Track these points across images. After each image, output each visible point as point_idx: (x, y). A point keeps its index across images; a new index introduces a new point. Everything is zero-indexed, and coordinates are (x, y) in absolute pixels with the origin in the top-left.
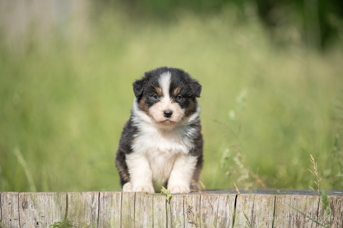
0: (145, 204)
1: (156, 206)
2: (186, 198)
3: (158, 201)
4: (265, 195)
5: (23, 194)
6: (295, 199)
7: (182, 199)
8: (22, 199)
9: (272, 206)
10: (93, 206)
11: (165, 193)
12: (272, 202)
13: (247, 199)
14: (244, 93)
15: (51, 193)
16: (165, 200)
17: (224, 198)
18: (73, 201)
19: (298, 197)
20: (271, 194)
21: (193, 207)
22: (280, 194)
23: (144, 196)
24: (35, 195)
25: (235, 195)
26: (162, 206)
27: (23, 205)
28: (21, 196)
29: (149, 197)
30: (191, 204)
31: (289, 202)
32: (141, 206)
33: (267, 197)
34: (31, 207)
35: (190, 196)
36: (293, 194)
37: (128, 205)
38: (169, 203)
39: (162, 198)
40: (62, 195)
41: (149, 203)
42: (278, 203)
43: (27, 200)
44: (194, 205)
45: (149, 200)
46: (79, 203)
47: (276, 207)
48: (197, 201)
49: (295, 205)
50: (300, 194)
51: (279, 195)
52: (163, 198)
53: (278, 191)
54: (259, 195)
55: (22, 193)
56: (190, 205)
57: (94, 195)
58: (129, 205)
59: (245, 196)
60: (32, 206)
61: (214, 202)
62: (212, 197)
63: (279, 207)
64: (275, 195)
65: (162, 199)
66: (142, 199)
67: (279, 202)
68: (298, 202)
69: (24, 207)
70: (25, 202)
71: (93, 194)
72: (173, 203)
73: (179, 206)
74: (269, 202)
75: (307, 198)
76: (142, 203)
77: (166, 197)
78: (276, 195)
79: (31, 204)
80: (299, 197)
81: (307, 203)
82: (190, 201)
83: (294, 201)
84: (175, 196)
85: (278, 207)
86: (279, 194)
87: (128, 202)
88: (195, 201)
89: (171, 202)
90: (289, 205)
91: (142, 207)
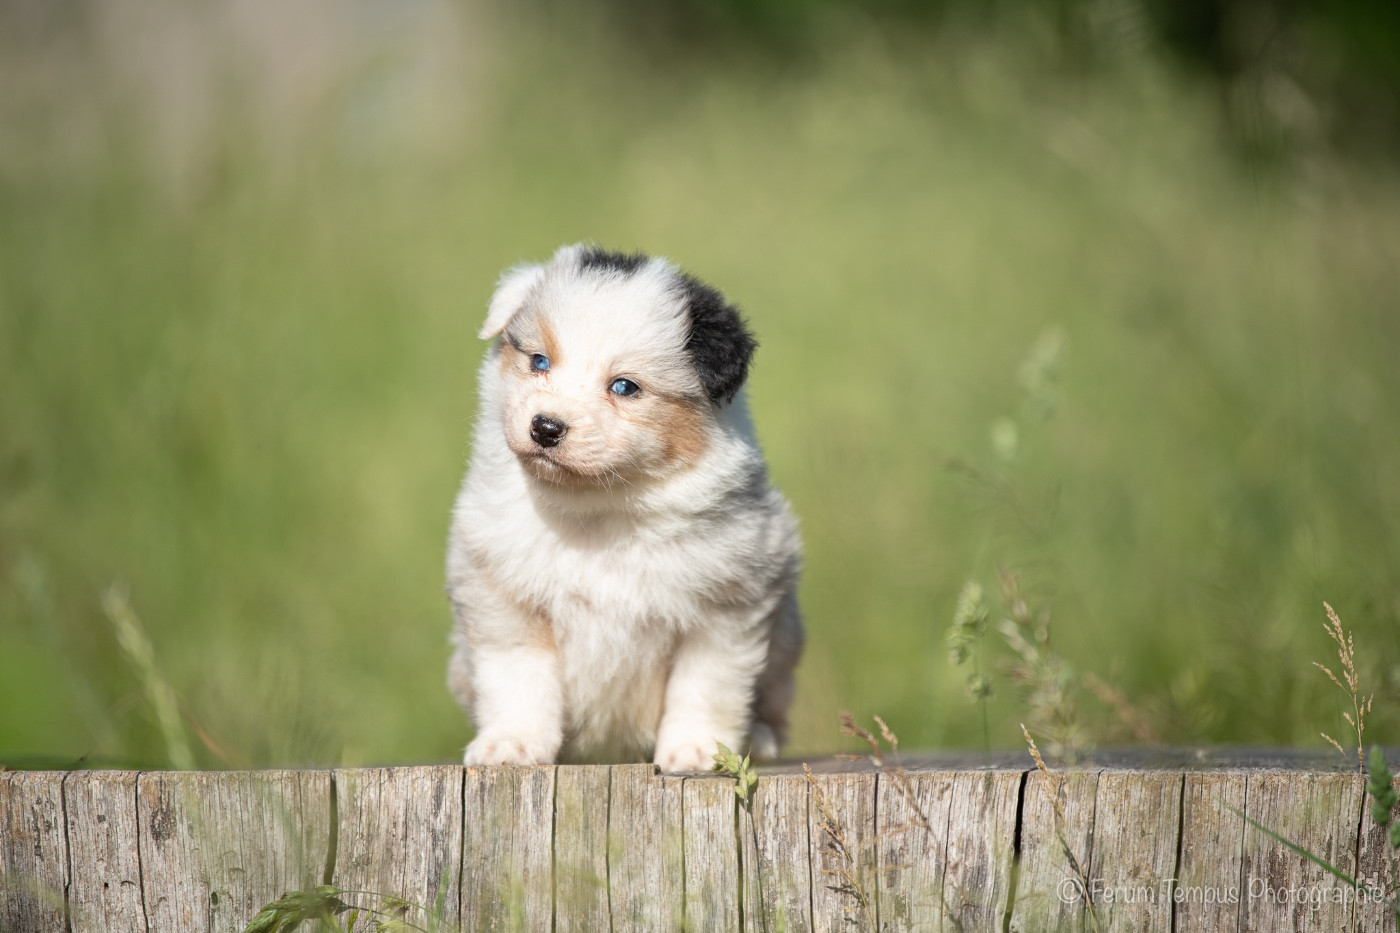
0: (651, 816)
1: (694, 823)
2: (817, 787)
3: (705, 804)
4: (1142, 772)
5: (156, 778)
6: (1263, 785)
7: (800, 791)
8: (151, 798)
9: (1169, 816)
10: (440, 824)
11: (732, 769)
12: (1171, 802)
13: (1066, 789)
14: (1049, 349)
15: (268, 772)
16: (733, 795)
17: (974, 787)
18: (359, 804)
19: (1275, 779)
20: (1167, 768)
21: (845, 824)
22: (1204, 765)
23: (648, 782)
24: (204, 782)
25: (1019, 773)
26: (721, 823)
27: (156, 822)
28: (146, 788)
29: (666, 787)
30: (839, 811)
31: (1240, 798)
32: (635, 823)
33: (1150, 780)
34: (186, 832)
35: (832, 781)
36: (1256, 765)
37: (581, 820)
38: (749, 809)
39: (721, 787)
40: (312, 781)
41: (666, 812)
42: (1194, 806)
43: (171, 801)
44: (849, 816)
45: (667, 799)
46: (382, 815)
47: (1185, 819)
48: (862, 801)
49: (1265, 811)
50: (1287, 766)
51: (1199, 773)
52: (724, 791)
53: (1200, 754)
54: (1117, 772)
55: (149, 774)
56: (835, 817)
57: (441, 781)
58: (586, 819)
59: (1060, 776)
60: (190, 828)
61: (931, 805)
62: (925, 783)
63: (1198, 821)
64: (1180, 773)
65: (720, 791)
66: (637, 794)
67: (1198, 799)
68: (1275, 799)
69: (160, 833)
70: (162, 809)
71: (440, 774)
72: (763, 808)
73: (791, 822)
74: (1157, 800)
75: (1313, 781)
76: (638, 810)
77: (737, 784)
78: (1187, 773)
79: (188, 818)
80: (1279, 777)
81: (1314, 801)
82: (833, 801)
83: (1260, 795)
84: (772, 782)
85: (1193, 820)
86: (1200, 767)
87: (581, 806)
88: (856, 799)
89: (754, 804)
90: (1239, 813)
91: (640, 828)
